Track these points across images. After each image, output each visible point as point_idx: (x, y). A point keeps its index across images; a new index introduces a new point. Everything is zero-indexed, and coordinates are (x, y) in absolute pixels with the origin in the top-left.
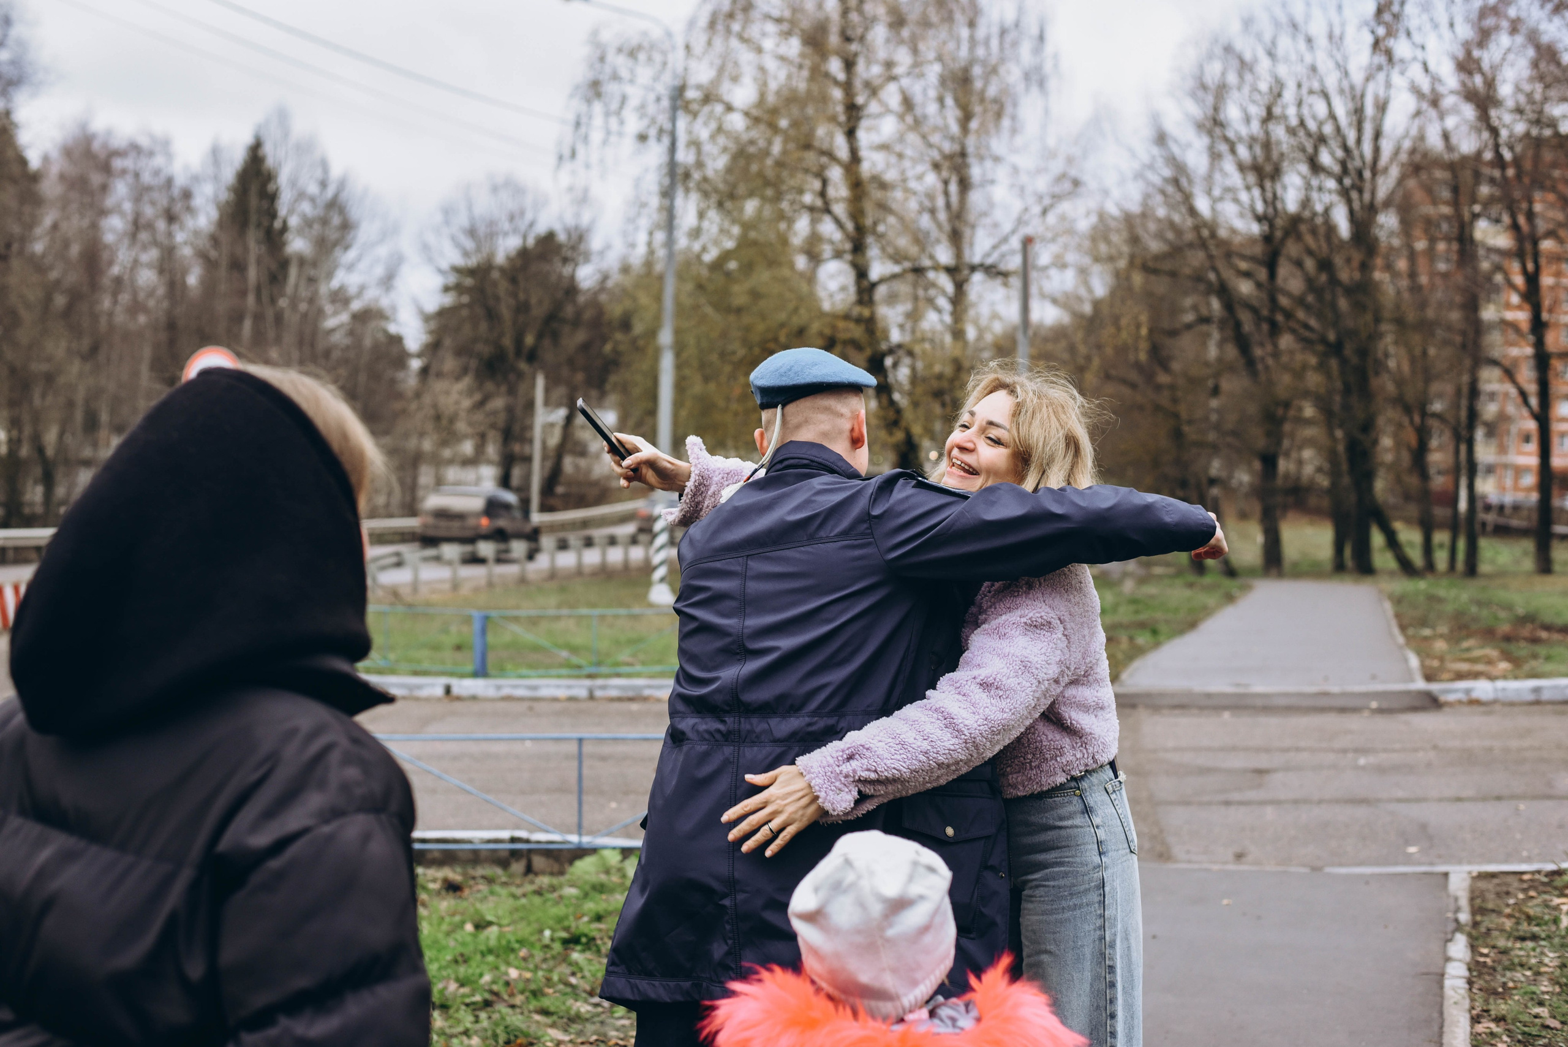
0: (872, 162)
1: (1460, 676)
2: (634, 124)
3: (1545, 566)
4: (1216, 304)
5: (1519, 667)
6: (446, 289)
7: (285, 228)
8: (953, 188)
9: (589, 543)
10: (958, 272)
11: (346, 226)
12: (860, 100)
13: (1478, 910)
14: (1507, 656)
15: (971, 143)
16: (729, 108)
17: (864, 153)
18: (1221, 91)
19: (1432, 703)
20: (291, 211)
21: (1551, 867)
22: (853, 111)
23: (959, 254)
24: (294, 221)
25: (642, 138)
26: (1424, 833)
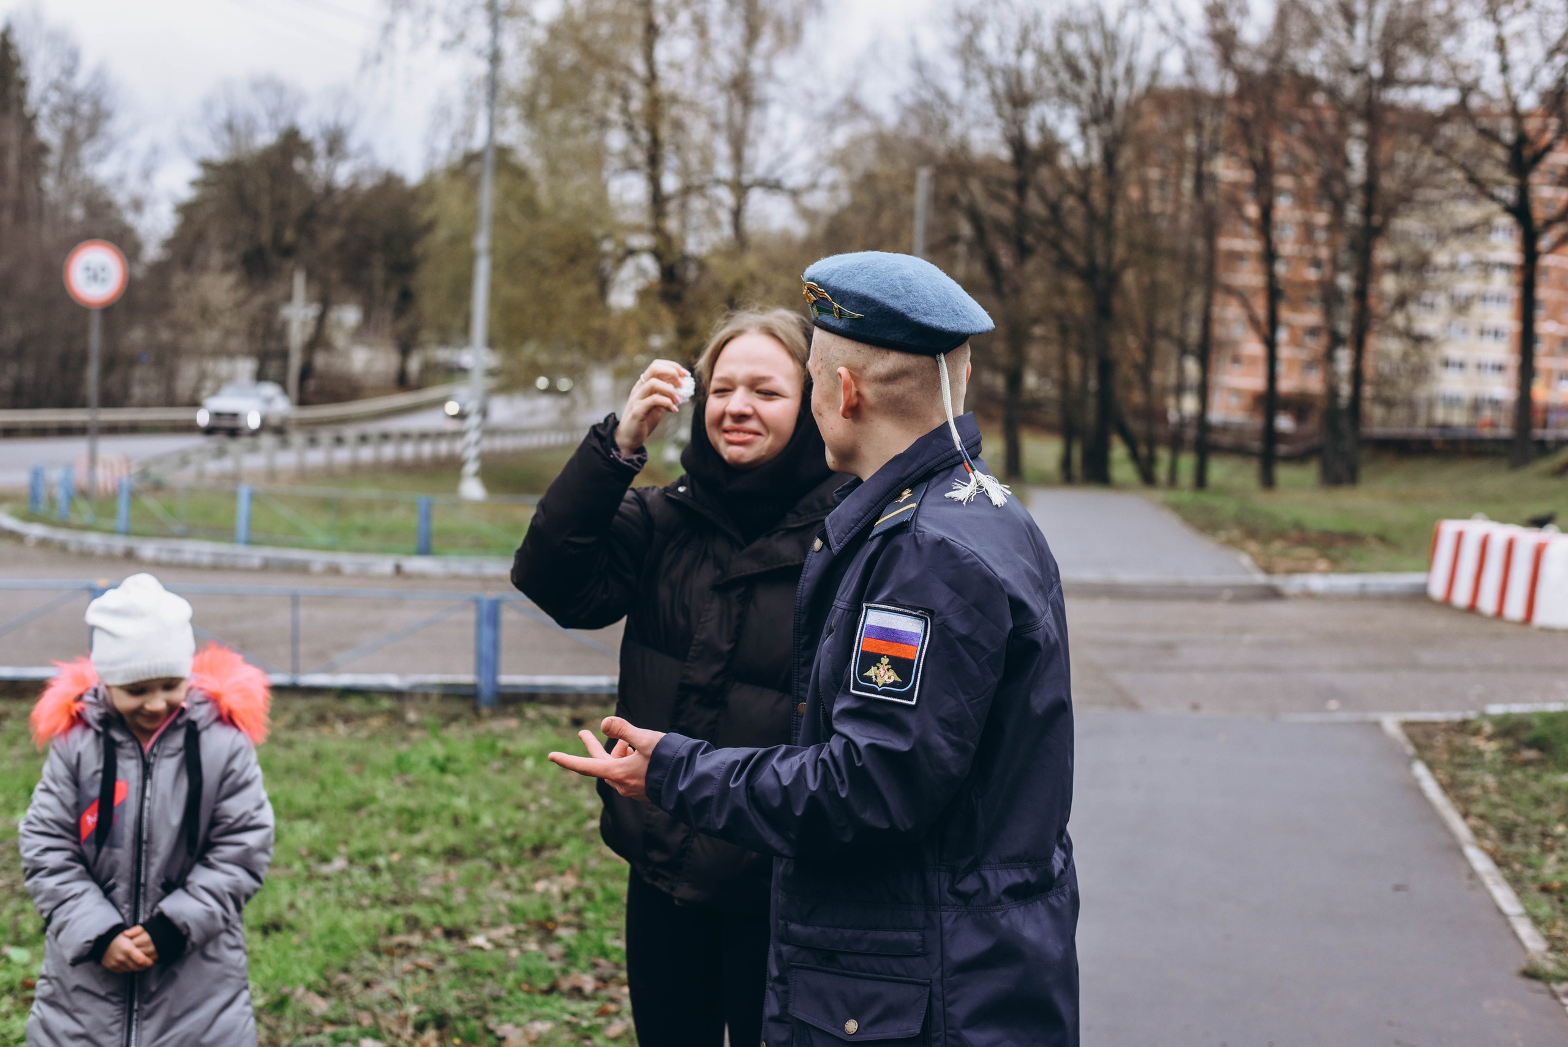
0: (669, 82)
1: (1291, 572)
2: (440, 32)
3: (1268, 481)
4: (965, 229)
5: (1336, 565)
6: (194, 183)
7: (34, 117)
8: (738, 109)
9: (339, 441)
10: (740, 189)
11: (98, 118)
12: (660, 19)
13: (1418, 746)
14: (1324, 555)
15: (757, 66)
16: (533, 22)
17: (662, 70)
18: (978, 25)
19: (1273, 594)
20: (44, 100)
21: (1457, 716)
22: (652, 31)
23: (739, 171)
24: (45, 111)
25: (446, 46)
26: (1332, 692)
